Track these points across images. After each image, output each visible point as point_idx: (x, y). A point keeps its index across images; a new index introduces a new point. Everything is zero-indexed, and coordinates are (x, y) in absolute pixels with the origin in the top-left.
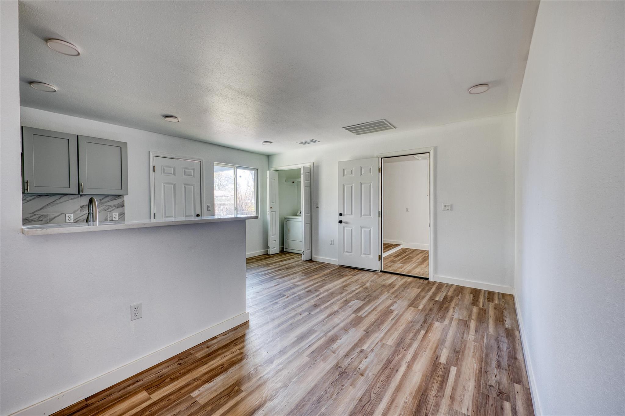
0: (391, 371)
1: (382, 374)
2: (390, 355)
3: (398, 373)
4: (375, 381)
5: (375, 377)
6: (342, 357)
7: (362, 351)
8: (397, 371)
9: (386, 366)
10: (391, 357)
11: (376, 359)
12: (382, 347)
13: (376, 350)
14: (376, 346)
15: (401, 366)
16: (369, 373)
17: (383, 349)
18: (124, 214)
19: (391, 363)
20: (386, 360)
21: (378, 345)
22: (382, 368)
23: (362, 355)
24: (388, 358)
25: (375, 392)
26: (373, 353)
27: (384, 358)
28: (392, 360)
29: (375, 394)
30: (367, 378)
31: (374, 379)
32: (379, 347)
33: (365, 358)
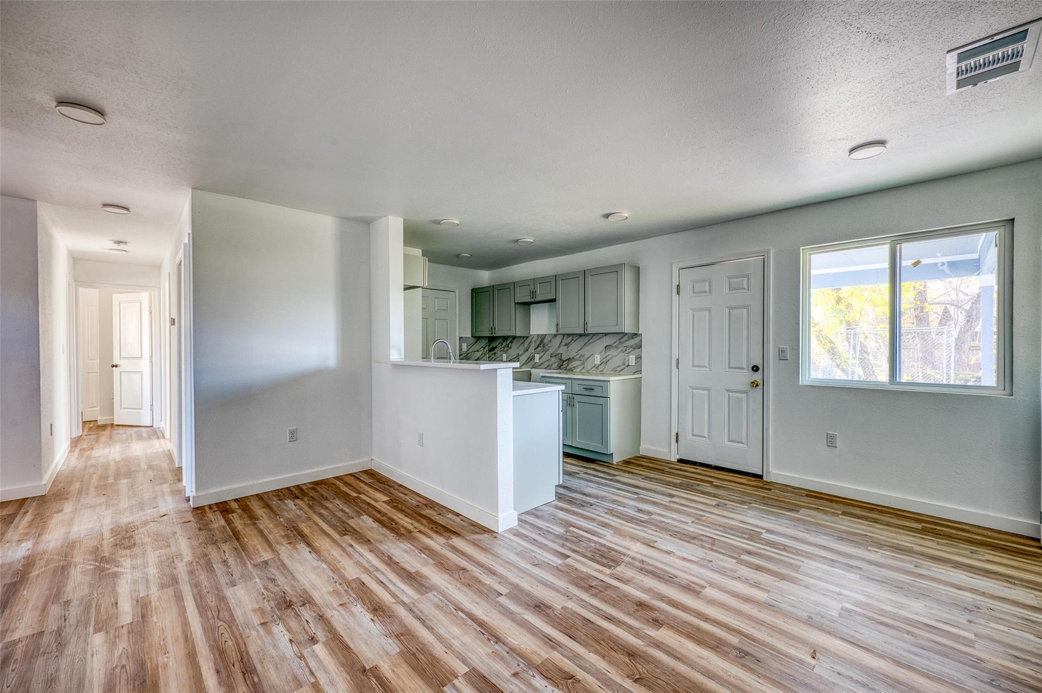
0: (228, 662)
1: (236, 647)
2: (260, 680)
3: (212, 671)
4: (237, 633)
5: (243, 636)
6: (321, 612)
7: (313, 640)
8: (218, 672)
9: (246, 660)
10: (256, 679)
11: (274, 654)
12: (296, 678)
13: (296, 663)
14: (307, 670)
15: (220, 683)
16: (256, 633)
17: (286, 678)
18: (641, 357)
19: (243, 672)
20: (255, 668)
21: (308, 673)
22: (248, 654)
23: (303, 637)
24: (259, 672)
25: (220, 628)
26: (293, 654)
27: (263, 667)
28: (247, 677)
29: (219, 627)
30: (251, 627)
31: (240, 633)
32: (299, 673)
33: (291, 638)
